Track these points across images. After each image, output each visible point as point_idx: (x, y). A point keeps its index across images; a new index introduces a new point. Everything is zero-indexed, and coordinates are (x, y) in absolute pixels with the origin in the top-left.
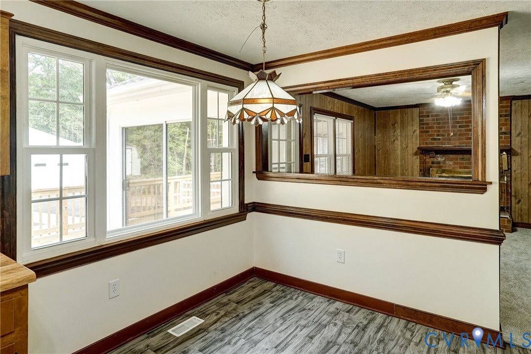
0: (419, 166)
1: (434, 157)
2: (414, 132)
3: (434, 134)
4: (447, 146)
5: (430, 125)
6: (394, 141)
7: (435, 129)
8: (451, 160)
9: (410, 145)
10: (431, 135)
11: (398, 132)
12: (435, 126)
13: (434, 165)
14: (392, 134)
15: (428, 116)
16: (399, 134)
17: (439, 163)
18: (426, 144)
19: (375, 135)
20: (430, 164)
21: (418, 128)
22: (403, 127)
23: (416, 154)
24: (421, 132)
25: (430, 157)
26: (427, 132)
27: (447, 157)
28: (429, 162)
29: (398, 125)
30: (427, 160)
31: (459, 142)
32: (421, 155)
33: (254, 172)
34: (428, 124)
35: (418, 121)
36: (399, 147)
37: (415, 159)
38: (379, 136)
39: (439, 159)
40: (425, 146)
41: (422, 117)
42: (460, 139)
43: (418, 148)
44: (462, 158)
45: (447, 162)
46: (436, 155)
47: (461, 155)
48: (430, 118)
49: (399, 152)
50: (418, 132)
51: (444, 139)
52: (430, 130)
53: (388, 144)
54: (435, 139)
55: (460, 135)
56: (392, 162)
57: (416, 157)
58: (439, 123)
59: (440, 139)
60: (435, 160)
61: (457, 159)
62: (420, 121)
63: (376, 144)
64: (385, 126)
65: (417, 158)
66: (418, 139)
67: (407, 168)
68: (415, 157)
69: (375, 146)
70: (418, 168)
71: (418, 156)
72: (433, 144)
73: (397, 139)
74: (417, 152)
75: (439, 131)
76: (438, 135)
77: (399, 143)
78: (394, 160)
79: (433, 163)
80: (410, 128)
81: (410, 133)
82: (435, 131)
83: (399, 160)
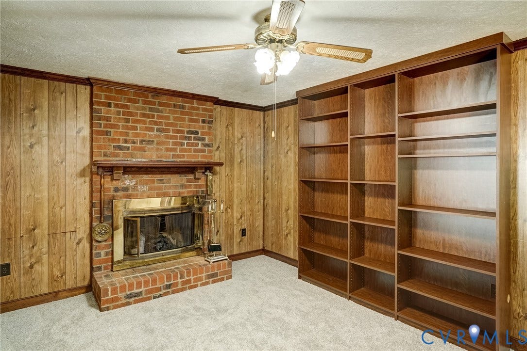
0: (88, 197)
1: (118, 180)
2: (78, 133)
3: (119, 139)
4: (139, 160)
5: (112, 122)
6: (31, 146)
7: (121, 130)
8: (146, 183)
9: (70, 157)
10: (113, 140)
11: (43, 127)
12: (120, 124)
13: (118, 194)
14: (28, 131)
15: (109, 105)
16: (45, 132)
17: (126, 189)
18: (105, 155)
20: (112, 193)
21: (88, 124)
22: (53, 118)
23: (82, 174)
24: (94, 133)
25: (112, 180)
26: (107, 133)
27: (139, 180)
28: (109, 189)
29: (42, 114)
30: (106, 186)
31: (157, 155)
32: (93, 176)
34: (108, 119)
35: (88, 111)
36: (45, 160)
37: (81, 184)
39: (127, 183)
40: (102, 158)
41: (97, 105)
42: (157, 149)
43: (88, 164)
44: (161, 180)
45: (139, 187)
46: (122, 176)
47: (160, 176)
48: (113, 109)
49: (45, 172)
50: (86, 132)
51: (135, 149)
52: (112, 130)
54: (120, 148)
55: (158, 143)
56: (26, 193)
57: (83, 179)
58: (127, 121)
59: (128, 148)
60: (120, 184)
61: (153, 182)
62: (94, 111)
65: (85, 182)
66: (88, 145)
67: (62, 203)
68: (80, 181)
71: (87, 179)
72: (117, 155)
73: (39, 142)
74: (85, 170)
75: (127, 134)
76: (126, 141)
77: (45, 152)
78: (31, 186)
79: (116, 190)
80: (70, 123)
81: (71, 133)
82: (121, 134)
83: (45, 187)
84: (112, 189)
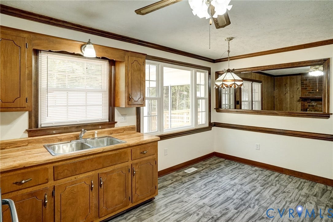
0: (300, 108)
1: (310, 103)
2: (298, 89)
3: (310, 90)
5: (308, 85)
6: (285, 94)
7: (311, 87)
9: (295, 96)
10: (308, 91)
11: (288, 89)
12: (311, 85)
13: (310, 107)
14: (284, 90)
16: (289, 90)
17: (313, 106)
18: (305, 95)
19: (274, 90)
20: (308, 107)
21: (300, 86)
22: (291, 86)
23: (299, 101)
24: (302, 89)
25: (308, 103)
26: (306, 89)
27: (318, 103)
28: (306, 106)
29: (288, 85)
30: (306, 104)
32: (302, 101)
33: (215, 109)
34: (306, 84)
35: (300, 82)
36: (289, 97)
38: (276, 91)
39: (313, 104)
40: (304, 96)
41: (303, 80)
43: (300, 98)
45: (318, 105)
46: (311, 102)
48: (308, 81)
49: (288, 100)
50: (300, 89)
51: (316, 93)
52: (308, 88)
53: (282, 95)
54: (310, 93)
56: (284, 105)
59: (313, 93)
60: (311, 104)
62: (302, 82)
63: (275, 95)
64: (280, 86)
65: (300, 103)
66: (300, 92)
67: (293, 108)
68: (298, 103)
69: (274, 96)
70: (300, 109)
71: (300, 102)
72: (310, 95)
73: (287, 92)
74: (299, 100)
75: (313, 88)
76: (313, 91)
77: (289, 95)
78: (286, 104)
79: (309, 106)
80: (295, 87)
81: (295, 89)
82: (311, 88)
83: (289, 104)
84: (308, 106)
